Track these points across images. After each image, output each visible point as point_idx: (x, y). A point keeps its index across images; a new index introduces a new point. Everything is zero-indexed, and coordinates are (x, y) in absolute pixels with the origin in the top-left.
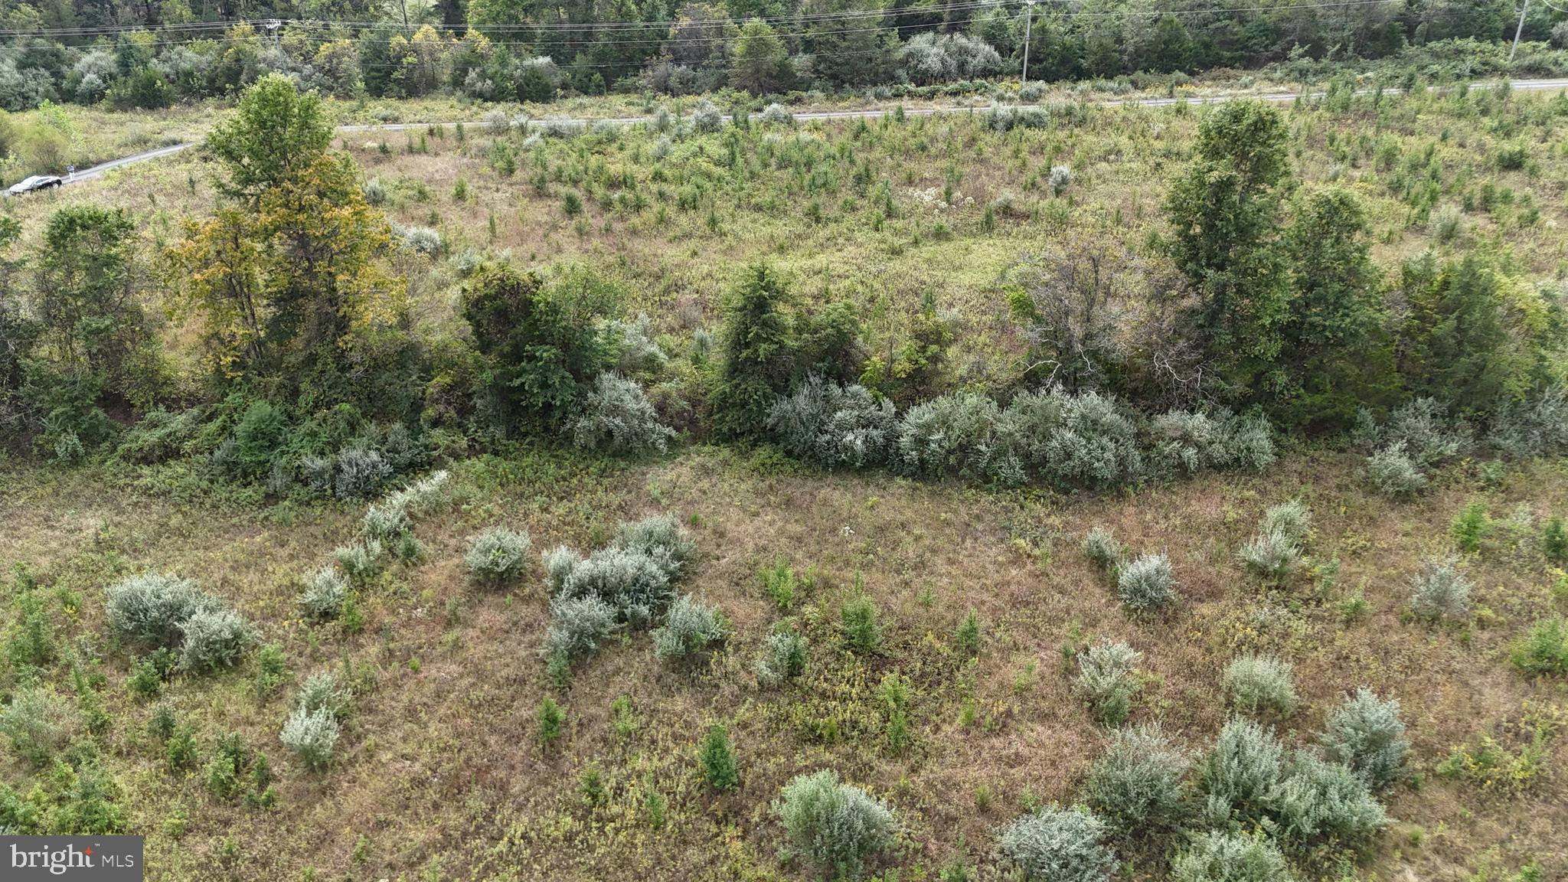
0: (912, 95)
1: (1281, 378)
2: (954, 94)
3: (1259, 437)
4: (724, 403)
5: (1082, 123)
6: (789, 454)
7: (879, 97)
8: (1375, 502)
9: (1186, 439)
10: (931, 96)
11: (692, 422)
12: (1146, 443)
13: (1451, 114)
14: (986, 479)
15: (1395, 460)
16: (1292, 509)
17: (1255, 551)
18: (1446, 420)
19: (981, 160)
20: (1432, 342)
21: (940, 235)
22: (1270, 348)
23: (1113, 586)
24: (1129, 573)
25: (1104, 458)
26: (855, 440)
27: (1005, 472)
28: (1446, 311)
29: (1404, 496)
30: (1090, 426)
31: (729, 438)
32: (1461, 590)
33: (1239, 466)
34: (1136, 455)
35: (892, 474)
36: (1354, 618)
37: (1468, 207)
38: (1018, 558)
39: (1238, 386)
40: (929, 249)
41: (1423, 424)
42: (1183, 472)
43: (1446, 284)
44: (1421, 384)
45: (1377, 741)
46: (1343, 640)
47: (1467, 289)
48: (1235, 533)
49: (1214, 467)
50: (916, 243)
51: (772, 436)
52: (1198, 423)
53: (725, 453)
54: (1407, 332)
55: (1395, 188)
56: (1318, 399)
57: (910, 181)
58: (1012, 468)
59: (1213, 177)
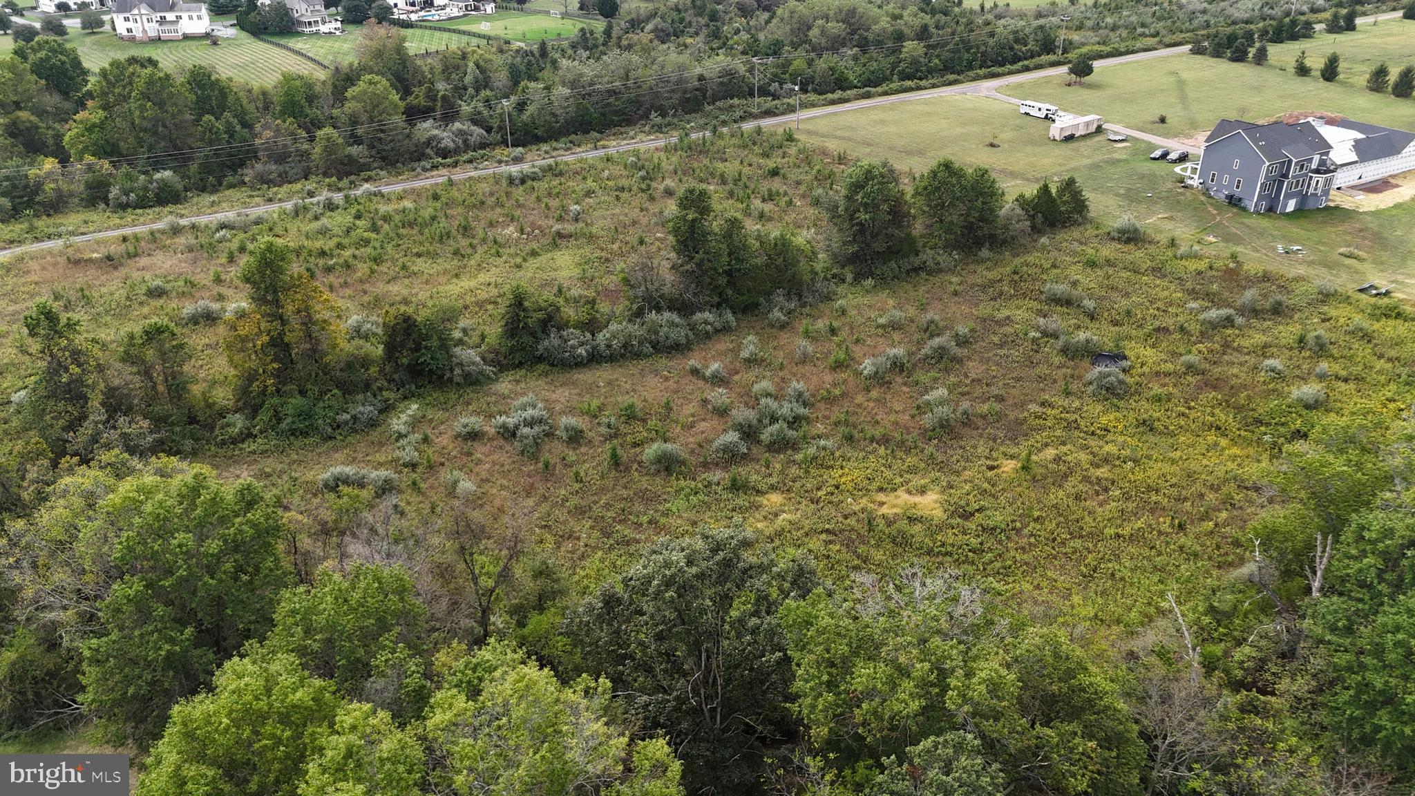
0: (444, 166)
1: (730, 292)
2: (470, 161)
3: (730, 316)
4: (512, 350)
5: (561, 174)
6: (552, 365)
7: (425, 170)
8: (774, 331)
9: (706, 322)
10: (455, 165)
11: (499, 362)
12: (692, 328)
13: (739, 147)
14: (638, 355)
15: (777, 314)
16: (750, 338)
17: (745, 354)
18: (788, 296)
19: (519, 206)
20: (777, 267)
21: (534, 254)
22: (722, 281)
23: (704, 378)
24: (708, 373)
25: (680, 334)
26: (581, 351)
27: (645, 350)
28: (779, 255)
29: (783, 326)
30: (672, 324)
31: (520, 365)
32: (810, 349)
33: (725, 329)
34: (690, 333)
35: (599, 363)
36: (782, 367)
37: (764, 200)
38: (667, 379)
39: (716, 299)
40: (533, 263)
41: (781, 298)
42: (708, 336)
43: (776, 244)
44: (777, 284)
45: (800, 395)
46: (781, 374)
47: (783, 245)
48: (736, 351)
49: (717, 331)
50: (525, 260)
51: (540, 359)
52: (707, 315)
53: (523, 372)
54: (767, 265)
55: (731, 194)
56: (745, 297)
57: (491, 224)
58: (648, 348)
59: (690, 217)
